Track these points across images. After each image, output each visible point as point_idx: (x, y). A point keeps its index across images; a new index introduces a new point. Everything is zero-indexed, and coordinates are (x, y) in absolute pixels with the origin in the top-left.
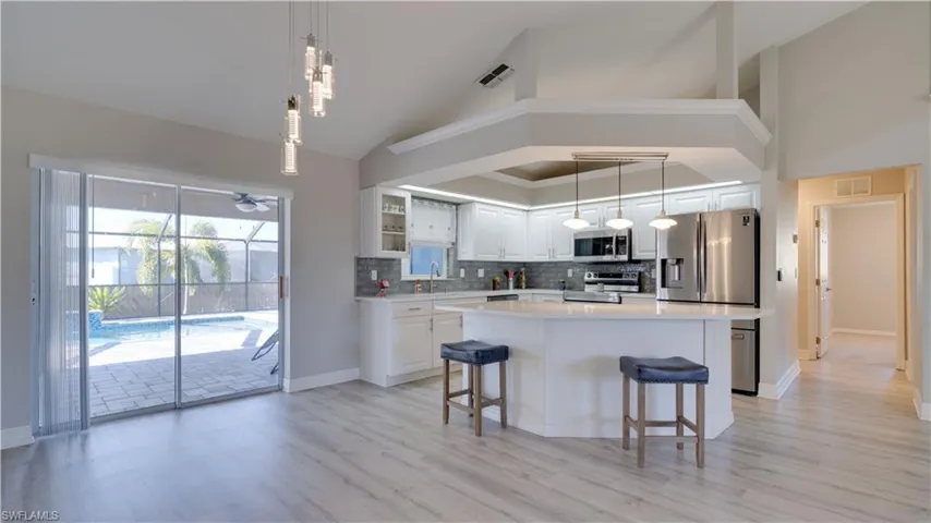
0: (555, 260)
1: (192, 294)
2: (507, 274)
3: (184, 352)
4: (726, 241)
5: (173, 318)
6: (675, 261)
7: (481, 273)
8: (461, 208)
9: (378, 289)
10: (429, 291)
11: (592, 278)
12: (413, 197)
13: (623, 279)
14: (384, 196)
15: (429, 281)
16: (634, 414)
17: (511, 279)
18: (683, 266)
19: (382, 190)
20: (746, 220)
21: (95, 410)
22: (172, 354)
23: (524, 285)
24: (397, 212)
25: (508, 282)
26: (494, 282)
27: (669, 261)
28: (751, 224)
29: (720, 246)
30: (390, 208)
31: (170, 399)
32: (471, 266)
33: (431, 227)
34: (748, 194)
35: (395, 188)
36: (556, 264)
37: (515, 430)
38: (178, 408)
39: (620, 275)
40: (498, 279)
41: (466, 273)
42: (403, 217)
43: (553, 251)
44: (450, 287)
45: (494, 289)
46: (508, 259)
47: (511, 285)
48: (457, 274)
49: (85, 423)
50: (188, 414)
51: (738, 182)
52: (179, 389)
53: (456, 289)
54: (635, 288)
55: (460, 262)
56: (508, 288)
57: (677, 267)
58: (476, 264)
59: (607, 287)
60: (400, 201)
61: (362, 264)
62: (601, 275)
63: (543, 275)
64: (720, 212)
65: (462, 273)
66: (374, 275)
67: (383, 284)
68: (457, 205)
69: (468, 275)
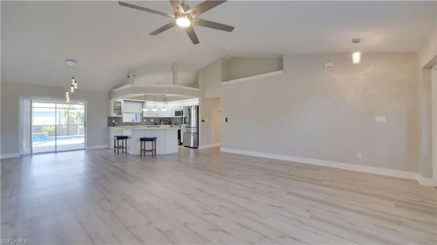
0: (171, 117)
1: (81, 128)
2: (161, 120)
3: (57, 144)
5: (54, 137)
7: (152, 120)
9: (114, 125)
14: (114, 102)
16: (143, 148)
17: (162, 122)
19: (112, 101)
20: (195, 108)
21: (34, 152)
22: (54, 144)
24: (119, 105)
30: (117, 105)
31: (54, 150)
32: (148, 119)
33: (133, 108)
35: (117, 99)
37: (129, 154)
38: (56, 152)
40: (157, 122)
42: (121, 107)
45: (156, 125)
47: (162, 124)
48: (143, 121)
49: (31, 154)
50: (58, 154)
52: (56, 149)
53: (142, 125)
55: (144, 117)
58: (150, 118)
60: (120, 102)
61: (110, 119)
65: (145, 120)
66: (114, 121)
67: (116, 123)
68: (143, 102)
69: (147, 121)
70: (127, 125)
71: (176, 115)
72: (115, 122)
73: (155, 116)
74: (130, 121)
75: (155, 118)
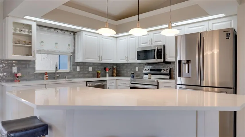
0: (128, 62)
2: (105, 69)
4: (216, 51)
6: (186, 62)
7: (90, 69)
8: (77, 34)
9: (15, 78)
10: (54, 78)
11: (147, 72)
12: (38, 25)
13: (162, 72)
14: (14, 23)
15: (55, 73)
17: (107, 72)
18: (190, 64)
19: (10, 21)
20: (228, 35)
23: (115, 75)
24: (27, 33)
25: (106, 73)
26: (97, 73)
27: (183, 62)
28: (231, 38)
29: (212, 55)
30: (20, 31)
32: (84, 65)
33: (56, 43)
34: (229, 22)
36: (131, 64)
39: (160, 70)
40: (99, 72)
41: (80, 68)
42: (30, 37)
43: (127, 58)
44: (70, 76)
45: (97, 77)
46: (104, 61)
47: (107, 75)
48: (75, 69)
51: (223, 15)
53: (74, 77)
54: (168, 77)
55: (77, 63)
56: (106, 76)
57: (187, 65)
58: (87, 64)
59: (153, 76)
60: (29, 27)
62: (151, 70)
63: (125, 70)
64: (213, 31)
65: (78, 69)
66: (15, 70)
67: (19, 75)
68: (75, 33)
69: (82, 70)
70: (43, 79)
71: (138, 59)
72: (19, 71)
73: (96, 61)
74: (50, 68)
75: (95, 64)
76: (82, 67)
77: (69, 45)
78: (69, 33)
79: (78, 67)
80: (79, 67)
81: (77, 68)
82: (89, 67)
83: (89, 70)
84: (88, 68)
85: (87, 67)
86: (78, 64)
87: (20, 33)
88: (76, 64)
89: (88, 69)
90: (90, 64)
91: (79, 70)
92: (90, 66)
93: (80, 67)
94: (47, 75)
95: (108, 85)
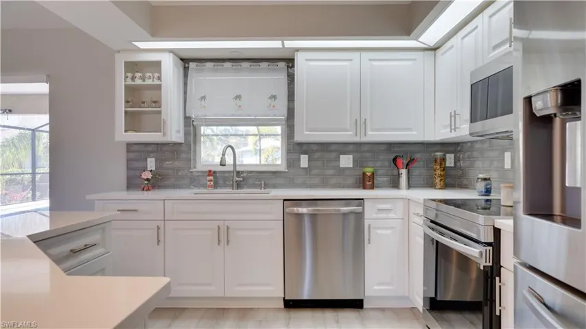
7: (346, 161)
19: (122, 58)
25: (399, 175)
26: (364, 175)
32: (323, 151)
41: (309, 161)
48: (294, 163)
58: (333, 147)
65: (304, 161)
66: (151, 164)
67: (146, 175)
69: (319, 163)
75: (365, 148)
76: (317, 155)
77: (274, 97)
78: (272, 66)
79: (302, 156)
80: (307, 156)
81: (300, 159)
82: (341, 156)
83: (341, 166)
84: (339, 158)
85: (333, 155)
86: (305, 148)
87: (133, 83)
88: (297, 148)
89: (339, 161)
90: (344, 148)
91: (307, 166)
92: (345, 153)
93: (309, 157)
94: (212, 178)
95: (366, 216)
